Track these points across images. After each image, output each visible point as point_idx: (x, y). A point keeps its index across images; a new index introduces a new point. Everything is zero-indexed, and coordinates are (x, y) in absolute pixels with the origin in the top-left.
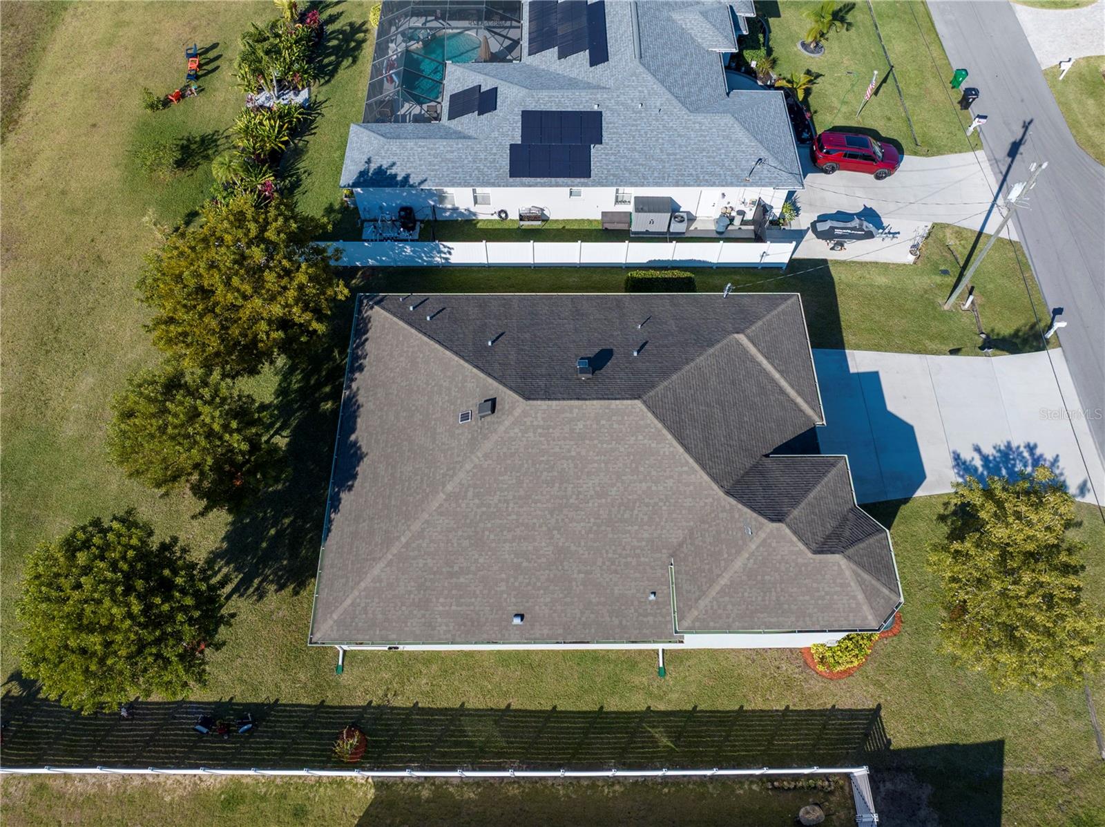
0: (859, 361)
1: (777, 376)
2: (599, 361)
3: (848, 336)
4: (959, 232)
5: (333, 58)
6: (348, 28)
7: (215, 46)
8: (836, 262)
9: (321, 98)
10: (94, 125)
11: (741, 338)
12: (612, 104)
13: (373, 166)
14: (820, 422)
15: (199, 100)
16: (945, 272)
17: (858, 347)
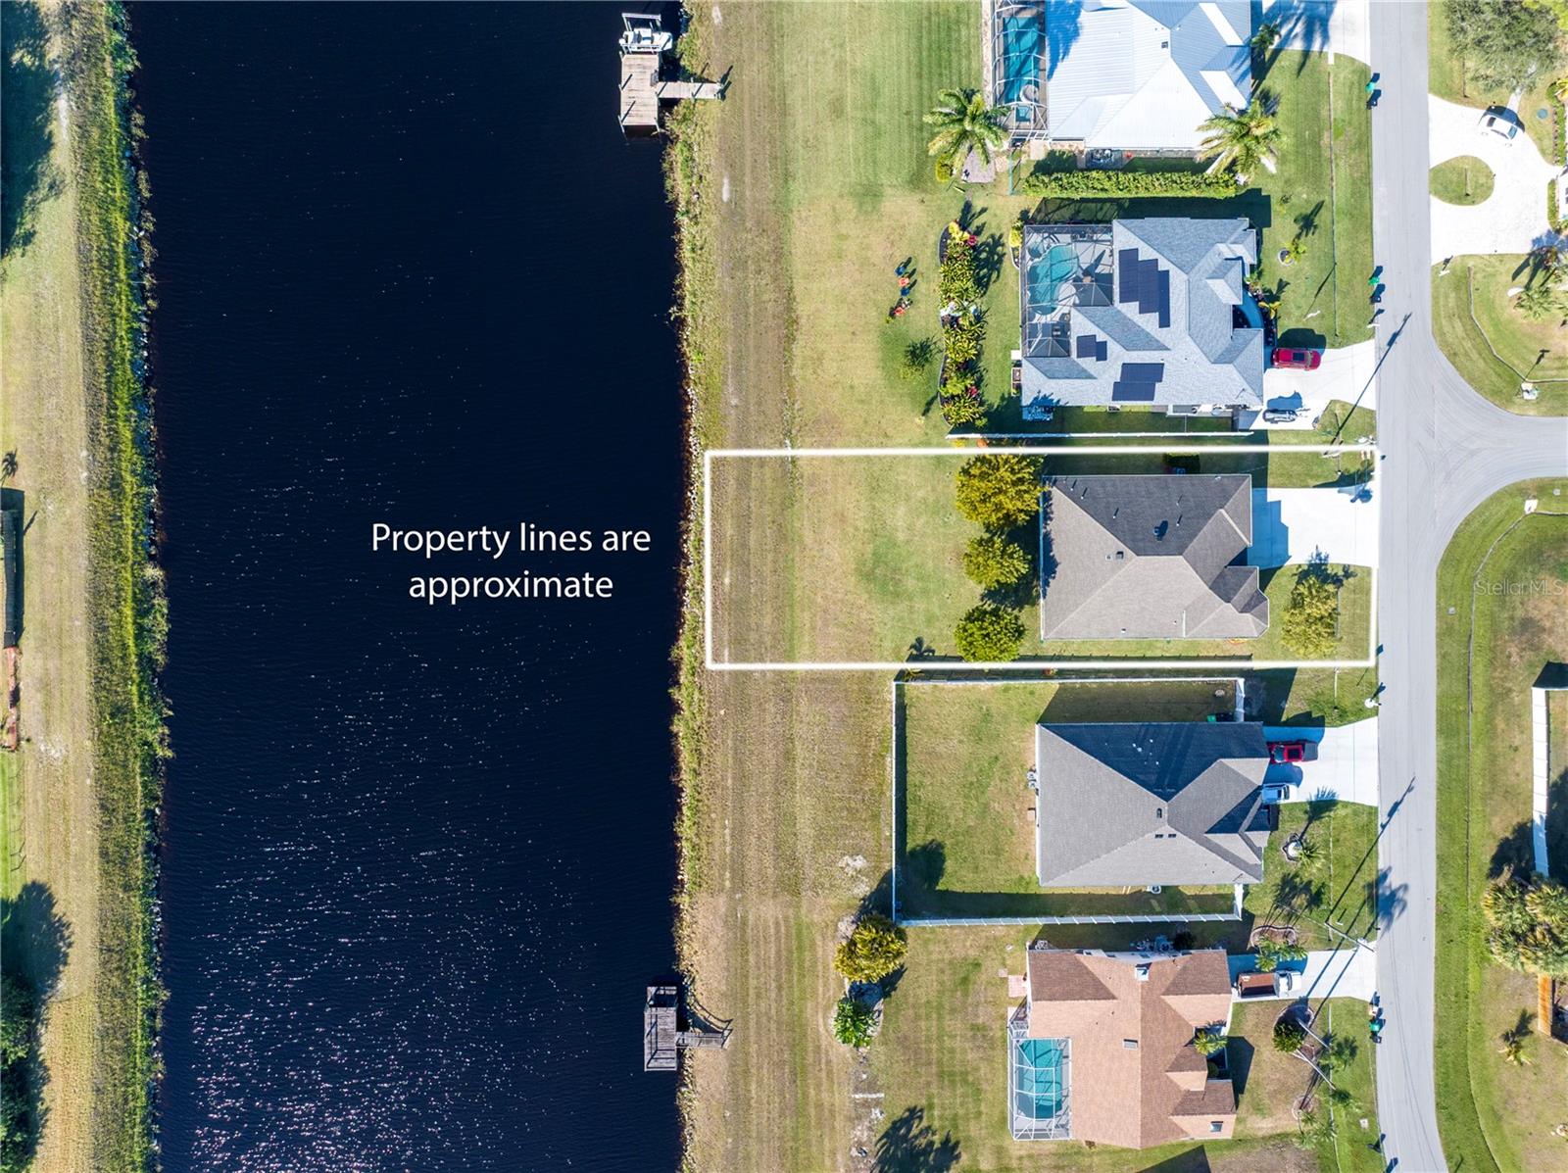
0: (1273, 494)
1: (1234, 525)
2: (1162, 529)
3: (1270, 480)
4: (1344, 405)
5: (985, 270)
6: (990, 240)
7: (909, 260)
8: (1273, 431)
9: (984, 308)
10: (853, 333)
11: (1222, 511)
12: (1170, 359)
13: (1041, 395)
14: (1249, 544)
15: (912, 311)
16: (1329, 433)
17: (1273, 486)
